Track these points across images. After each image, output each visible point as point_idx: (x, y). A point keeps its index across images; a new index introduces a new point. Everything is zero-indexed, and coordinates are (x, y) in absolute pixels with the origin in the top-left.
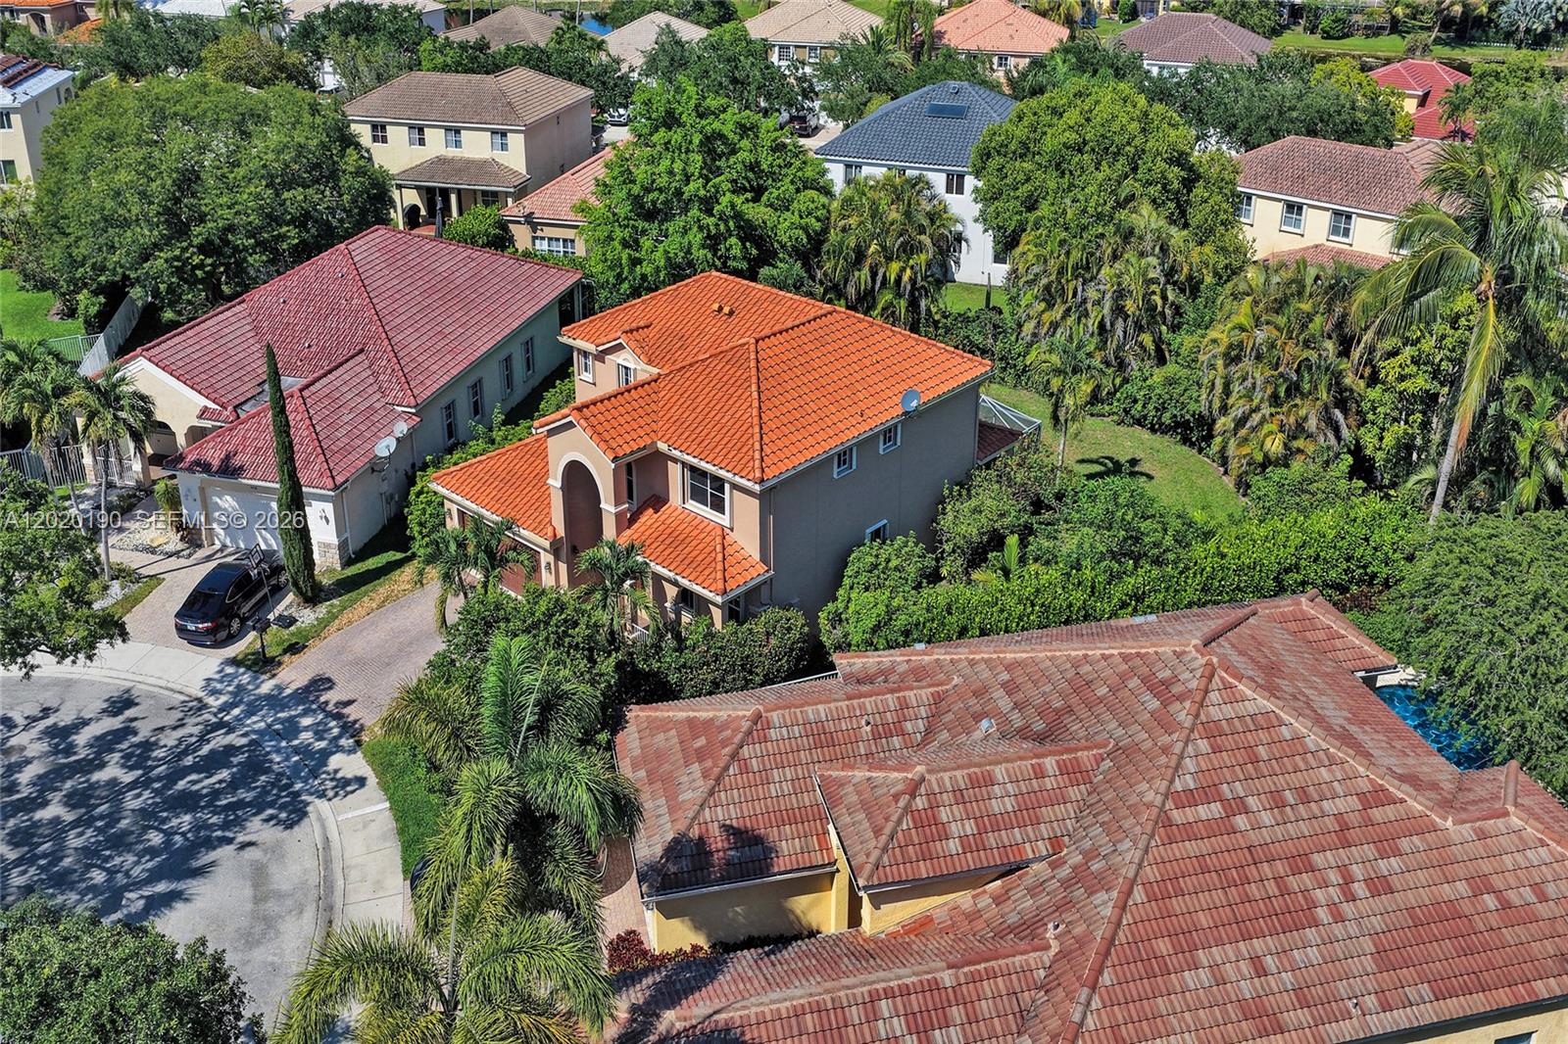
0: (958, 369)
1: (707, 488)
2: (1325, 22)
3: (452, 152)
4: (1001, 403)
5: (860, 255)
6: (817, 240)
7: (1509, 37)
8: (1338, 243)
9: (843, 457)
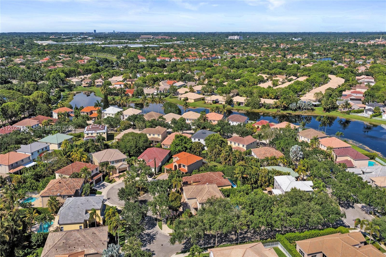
0: (200, 158)
1: (184, 166)
2: (266, 107)
3: (154, 137)
4: (204, 160)
5: (195, 149)
6: (191, 148)
7: (291, 109)
8: (239, 146)
9: (193, 164)
